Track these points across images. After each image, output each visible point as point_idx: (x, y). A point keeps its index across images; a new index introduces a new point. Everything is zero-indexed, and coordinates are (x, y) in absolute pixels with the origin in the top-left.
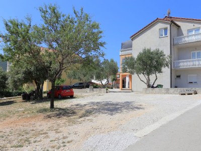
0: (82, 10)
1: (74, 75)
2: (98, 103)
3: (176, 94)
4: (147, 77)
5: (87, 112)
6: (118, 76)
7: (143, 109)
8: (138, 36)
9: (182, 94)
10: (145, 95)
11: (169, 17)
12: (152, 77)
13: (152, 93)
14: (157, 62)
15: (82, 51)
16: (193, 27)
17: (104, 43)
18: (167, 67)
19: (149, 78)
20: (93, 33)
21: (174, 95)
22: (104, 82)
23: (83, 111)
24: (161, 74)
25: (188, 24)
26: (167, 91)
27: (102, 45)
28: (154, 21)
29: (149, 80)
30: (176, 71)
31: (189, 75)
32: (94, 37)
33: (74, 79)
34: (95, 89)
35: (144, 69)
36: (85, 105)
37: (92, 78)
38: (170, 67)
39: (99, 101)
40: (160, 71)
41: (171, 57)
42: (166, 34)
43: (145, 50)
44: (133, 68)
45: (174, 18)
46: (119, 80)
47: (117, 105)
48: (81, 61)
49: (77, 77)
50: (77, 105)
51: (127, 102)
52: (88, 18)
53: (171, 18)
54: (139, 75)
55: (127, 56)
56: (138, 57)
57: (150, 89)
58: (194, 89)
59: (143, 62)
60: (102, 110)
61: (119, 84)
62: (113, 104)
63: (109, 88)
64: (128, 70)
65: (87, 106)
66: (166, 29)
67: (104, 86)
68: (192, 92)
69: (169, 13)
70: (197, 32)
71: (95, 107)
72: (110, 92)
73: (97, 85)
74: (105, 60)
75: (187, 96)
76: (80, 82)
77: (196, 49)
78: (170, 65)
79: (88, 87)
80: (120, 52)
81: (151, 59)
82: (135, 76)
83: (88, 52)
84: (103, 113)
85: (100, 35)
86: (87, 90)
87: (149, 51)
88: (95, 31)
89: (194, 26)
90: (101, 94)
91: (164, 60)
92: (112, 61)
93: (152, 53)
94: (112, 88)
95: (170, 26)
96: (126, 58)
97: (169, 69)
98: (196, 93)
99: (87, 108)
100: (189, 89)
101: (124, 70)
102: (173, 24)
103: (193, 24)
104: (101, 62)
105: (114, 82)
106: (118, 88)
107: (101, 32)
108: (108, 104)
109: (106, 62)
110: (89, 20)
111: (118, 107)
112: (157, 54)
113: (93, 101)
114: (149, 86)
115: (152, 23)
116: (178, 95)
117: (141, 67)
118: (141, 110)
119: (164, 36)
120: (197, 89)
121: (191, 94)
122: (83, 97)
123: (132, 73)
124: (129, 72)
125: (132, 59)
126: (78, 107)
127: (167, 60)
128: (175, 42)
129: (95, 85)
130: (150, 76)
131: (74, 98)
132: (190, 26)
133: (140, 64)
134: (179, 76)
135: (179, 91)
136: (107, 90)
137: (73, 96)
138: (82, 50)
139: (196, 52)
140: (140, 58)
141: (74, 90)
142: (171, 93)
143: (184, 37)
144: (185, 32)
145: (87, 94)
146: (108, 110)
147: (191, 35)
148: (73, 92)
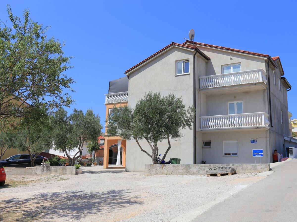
0: (27, 15)
1: (11, 140)
2: (54, 194)
3: (201, 174)
4: (153, 144)
5: (28, 215)
6: (102, 142)
7: (141, 203)
8: (139, 71)
9: (211, 175)
10: (148, 177)
11: (192, 42)
12: (162, 144)
13: (161, 174)
14: (170, 117)
15: (26, 94)
16: (230, 62)
17: (70, 81)
18: (187, 127)
19: (156, 146)
20: (49, 61)
21: (198, 177)
22: (73, 153)
23: (19, 214)
24: (177, 138)
25: (222, 55)
26: (187, 170)
27: (65, 83)
28: (167, 47)
29: (156, 149)
30: (204, 134)
31: (224, 142)
32: (50, 68)
33: (10, 147)
34: (53, 168)
35: (147, 131)
36: (27, 201)
37: (49, 145)
38: (192, 127)
39: (57, 191)
40: (176, 135)
41: (194, 111)
42: (187, 70)
43: (150, 95)
44: (128, 127)
45: (200, 44)
46: (103, 149)
47: (92, 197)
48: (21, 112)
49: (17, 143)
50: (10, 201)
51: (113, 192)
52: (40, 31)
53: (195, 43)
54: (140, 141)
55: (118, 106)
56: (137, 108)
57: (158, 166)
58: (231, 165)
59: (146, 117)
60: (61, 209)
61: (103, 156)
62: (84, 197)
63: (82, 164)
64: (119, 131)
65: (31, 202)
66: (186, 62)
67: (71, 162)
68: (228, 171)
69: (193, 36)
70: (236, 71)
71: (48, 204)
72: (83, 172)
73: (59, 158)
74: (76, 111)
75: (219, 178)
76: (22, 153)
77: (235, 97)
78: (192, 124)
79: (38, 162)
80: (106, 99)
81: (161, 113)
82: (131, 143)
83: (38, 95)
84: (61, 216)
85: (63, 65)
86: (38, 169)
87: (156, 97)
88: (54, 56)
89: (231, 59)
90: (65, 177)
91: (182, 114)
92: (90, 114)
93: (162, 102)
94: (89, 165)
95: (194, 57)
96: (116, 109)
97: (192, 131)
98: (235, 173)
99: (30, 206)
100: (224, 165)
101: (112, 132)
102: (198, 54)
103: (229, 57)
104: (68, 115)
105: (93, 152)
106: (101, 164)
107: (64, 60)
108: (76, 196)
109: (77, 115)
110: (41, 35)
111: (93, 201)
112: (171, 104)
113: (45, 191)
114: (156, 161)
115: (163, 50)
116: (205, 177)
117: (142, 126)
118: (136, 206)
119: (183, 73)
120: (236, 165)
121: (227, 174)
122: (25, 184)
123: (126, 137)
124: (121, 135)
125: (126, 110)
126: (10, 205)
127: (188, 115)
128: (202, 85)
129: (54, 160)
130: (158, 143)
131: (7, 186)
132: (226, 59)
133: (140, 120)
134: (208, 144)
135: (207, 169)
136: (78, 168)
137: (4, 182)
138: (25, 92)
139: (235, 102)
140: (140, 110)
141: (7, 170)
142: (194, 174)
143: (217, 78)
144: (217, 69)
145: (35, 178)
146: (73, 208)
147: (227, 75)
148: (5, 174)
